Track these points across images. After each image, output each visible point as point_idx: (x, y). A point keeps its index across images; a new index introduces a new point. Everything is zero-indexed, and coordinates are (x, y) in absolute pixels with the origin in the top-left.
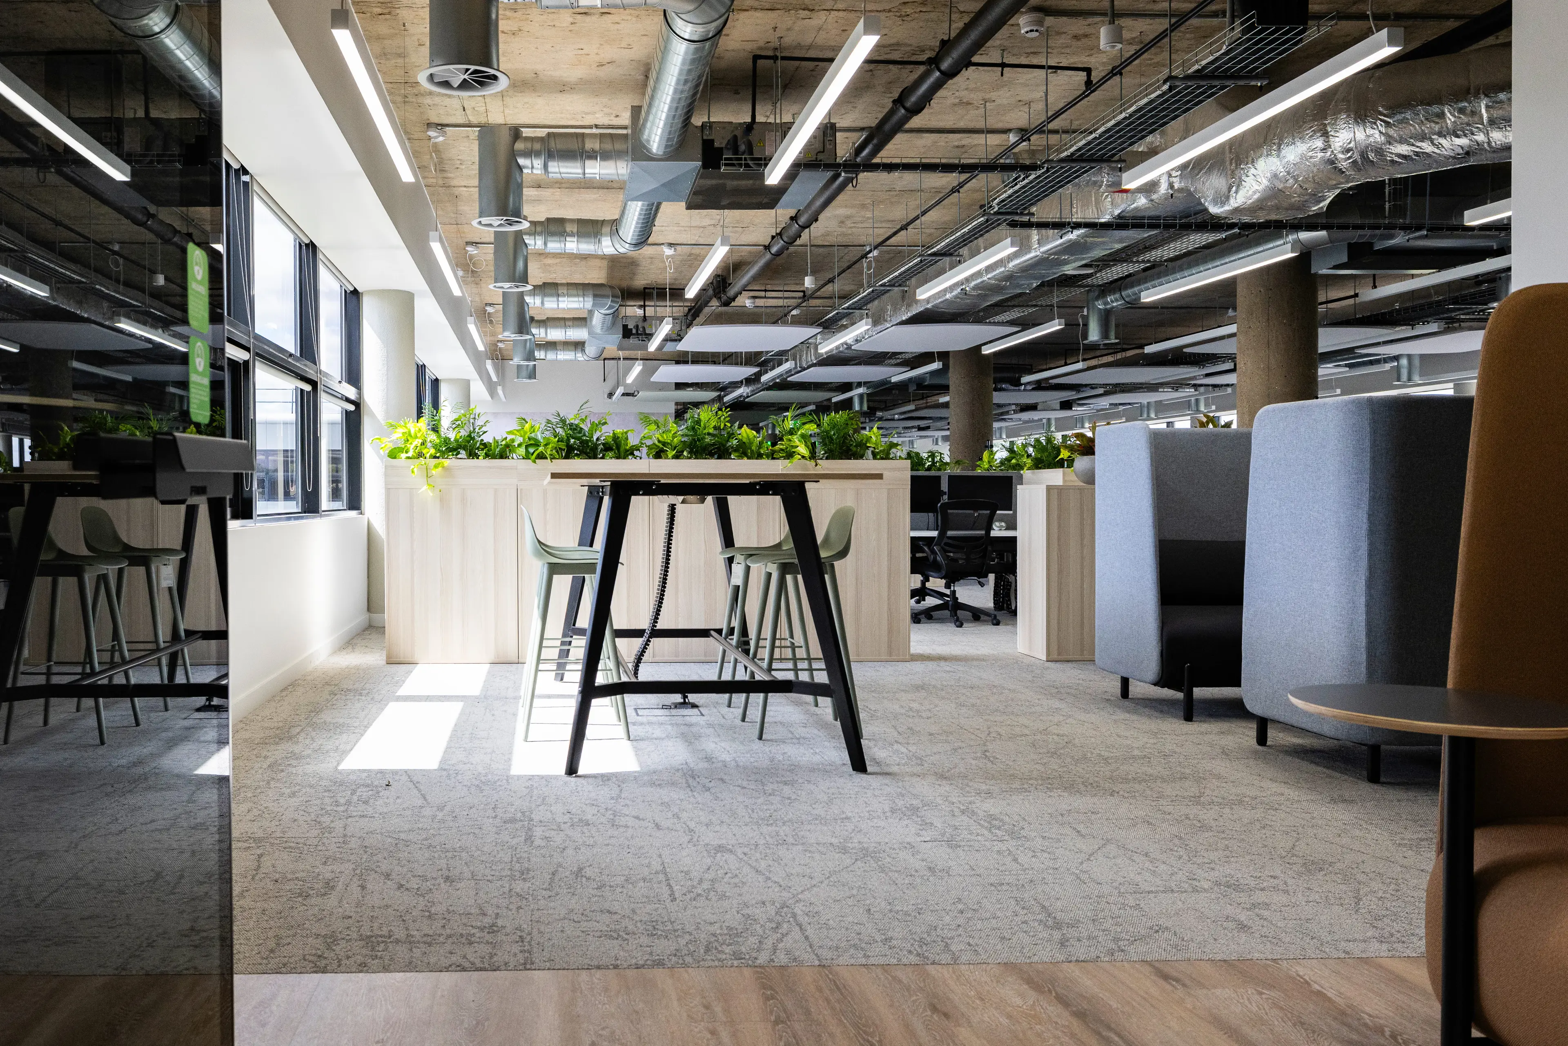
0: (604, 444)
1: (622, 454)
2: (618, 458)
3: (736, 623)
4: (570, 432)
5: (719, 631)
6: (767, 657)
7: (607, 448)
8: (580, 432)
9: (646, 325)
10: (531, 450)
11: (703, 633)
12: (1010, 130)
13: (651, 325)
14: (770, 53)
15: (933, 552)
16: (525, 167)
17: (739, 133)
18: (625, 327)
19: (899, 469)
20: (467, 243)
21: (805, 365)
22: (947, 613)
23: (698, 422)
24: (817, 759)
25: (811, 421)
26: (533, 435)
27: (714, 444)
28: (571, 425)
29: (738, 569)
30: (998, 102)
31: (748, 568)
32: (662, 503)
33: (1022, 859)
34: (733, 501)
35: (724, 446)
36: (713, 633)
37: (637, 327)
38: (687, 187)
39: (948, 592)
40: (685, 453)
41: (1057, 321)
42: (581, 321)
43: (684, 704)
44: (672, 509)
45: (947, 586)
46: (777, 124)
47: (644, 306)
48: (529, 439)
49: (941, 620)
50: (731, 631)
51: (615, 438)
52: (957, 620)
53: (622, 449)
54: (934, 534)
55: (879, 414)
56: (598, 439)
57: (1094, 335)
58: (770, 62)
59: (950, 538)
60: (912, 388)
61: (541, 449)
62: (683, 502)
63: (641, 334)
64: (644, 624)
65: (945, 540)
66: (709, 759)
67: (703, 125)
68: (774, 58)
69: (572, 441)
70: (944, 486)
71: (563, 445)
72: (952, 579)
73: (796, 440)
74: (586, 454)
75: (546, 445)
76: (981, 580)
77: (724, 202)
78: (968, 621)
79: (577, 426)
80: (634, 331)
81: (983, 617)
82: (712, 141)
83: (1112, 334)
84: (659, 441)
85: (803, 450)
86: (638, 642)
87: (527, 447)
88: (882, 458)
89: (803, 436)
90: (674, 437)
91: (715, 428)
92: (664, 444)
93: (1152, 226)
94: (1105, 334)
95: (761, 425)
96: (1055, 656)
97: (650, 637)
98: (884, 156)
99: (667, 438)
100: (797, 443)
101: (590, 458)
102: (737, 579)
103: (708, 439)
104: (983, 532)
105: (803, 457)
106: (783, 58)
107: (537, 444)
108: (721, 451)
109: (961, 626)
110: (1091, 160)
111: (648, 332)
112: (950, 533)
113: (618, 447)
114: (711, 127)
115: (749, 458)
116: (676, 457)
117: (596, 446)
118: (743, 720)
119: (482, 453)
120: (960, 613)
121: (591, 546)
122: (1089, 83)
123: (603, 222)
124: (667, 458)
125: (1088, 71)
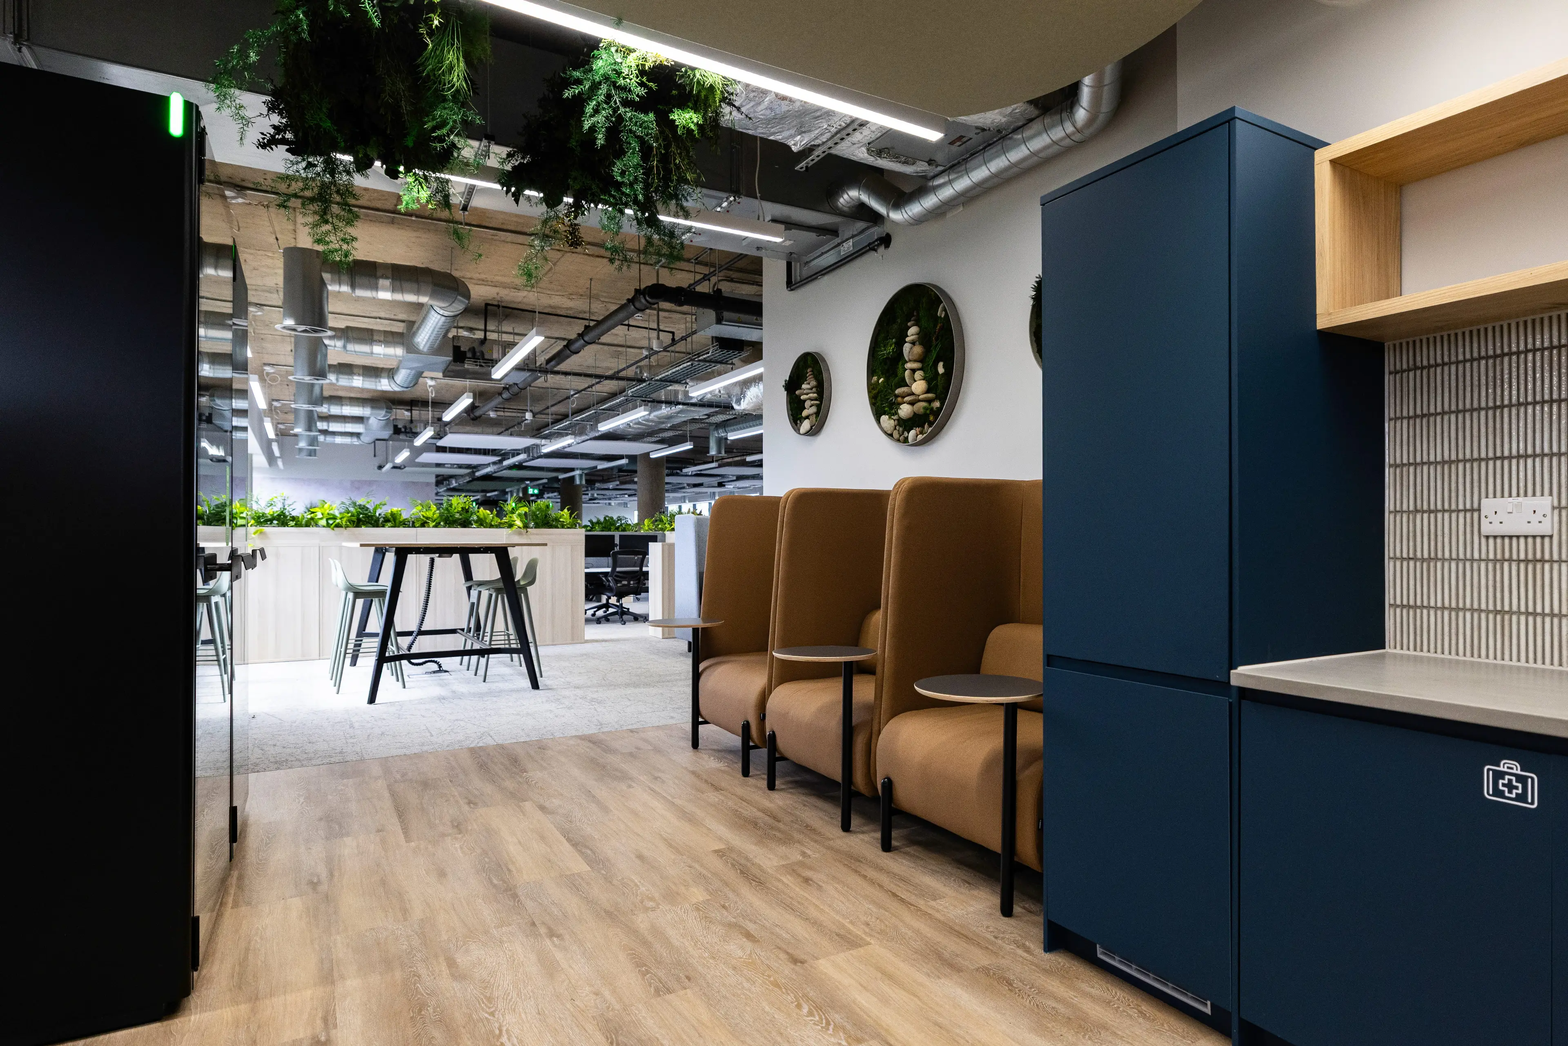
0: (384, 518)
1: (397, 524)
2: (394, 527)
3: (472, 625)
4: (359, 510)
5: (463, 630)
6: (488, 640)
7: (387, 520)
8: (367, 510)
9: (412, 426)
10: (331, 522)
11: (453, 631)
12: (643, 348)
13: (416, 427)
14: (496, 303)
15: (608, 581)
16: (329, 346)
17: (476, 345)
18: (395, 427)
19: (578, 534)
20: (265, 364)
21: (535, 456)
22: (617, 617)
23: (451, 505)
24: (515, 687)
25: (525, 506)
26: (331, 512)
27: (461, 519)
28: (360, 505)
29: (474, 593)
30: (633, 336)
31: (480, 592)
32: (425, 559)
33: (599, 710)
34: (472, 556)
35: (468, 520)
36: (459, 631)
37: (405, 427)
38: (443, 367)
39: (618, 604)
40: (442, 523)
41: (689, 443)
42: (359, 419)
43: (440, 670)
44: (432, 560)
45: (618, 601)
46: (499, 341)
47: (411, 410)
48: (328, 514)
49: (614, 622)
50: (469, 630)
51: (392, 514)
52: (622, 620)
53: (397, 521)
54: (609, 570)
55: (597, 485)
56: (380, 515)
57: (713, 452)
58: (496, 308)
59: (619, 572)
60: (615, 472)
61: (338, 521)
62: (439, 557)
63: (409, 433)
64: (414, 628)
65: (616, 574)
66: (454, 692)
67: (454, 337)
68: (498, 306)
69: (361, 516)
70: (617, 541)
71: (354, 519)
72: (620, 595)
73: (515, 517)
74: (371, 524)
75: (341, 519)
76: (638, 596)
77: (468, 376)
78: (630, 621)
79: (364, 506)
80: (403, 430)
81: (640, 619)
82: (459, 347)
83: (723, 452)
84: (424, 516)
85: (518, 523)
86: (409, 639)
87: (327, 520)
88: (568, 528)
89: (519, 515)
90: (433, 514)
91: (462, 508)
92: (427, 518)
93: (717, 407)
94: (719, 452)
95: (507, 490)
96: (666, 636)
97: (417, 635)
98: (562, 367)
99: (429, 514)
100: (515, 518)
101: (374, 527)
102: (474, 599)
103: (457, 516)
104: (638, 569)
105: (519, 527)
106: (503, 307)
107: (335, 518)
108: (465, 524)
109: (624, 624)
110: (670, 381)
111: (414, 430)
112: (618, 569)
113: (395, 520)
114: (458, 339)
115: (485, 527)
116: (436, 526)
117: (378, 519)
118: (476, 675)
119: (292, 523)
120: (625, 617)
121: (377, 581)
122: (673, 339)
123: (382, 369)
124: (429, 527)
125: (673, 333)
